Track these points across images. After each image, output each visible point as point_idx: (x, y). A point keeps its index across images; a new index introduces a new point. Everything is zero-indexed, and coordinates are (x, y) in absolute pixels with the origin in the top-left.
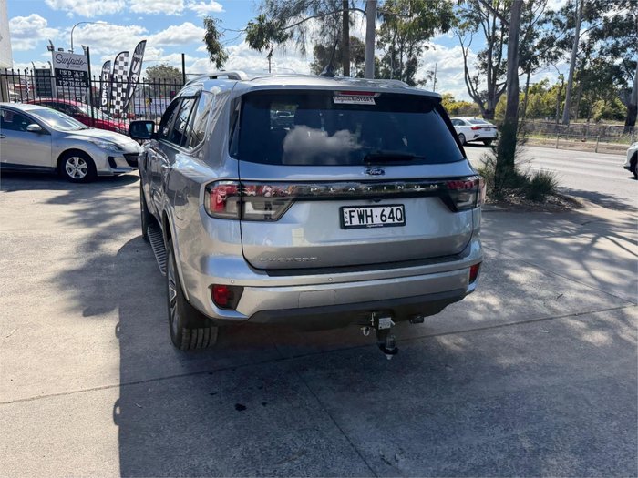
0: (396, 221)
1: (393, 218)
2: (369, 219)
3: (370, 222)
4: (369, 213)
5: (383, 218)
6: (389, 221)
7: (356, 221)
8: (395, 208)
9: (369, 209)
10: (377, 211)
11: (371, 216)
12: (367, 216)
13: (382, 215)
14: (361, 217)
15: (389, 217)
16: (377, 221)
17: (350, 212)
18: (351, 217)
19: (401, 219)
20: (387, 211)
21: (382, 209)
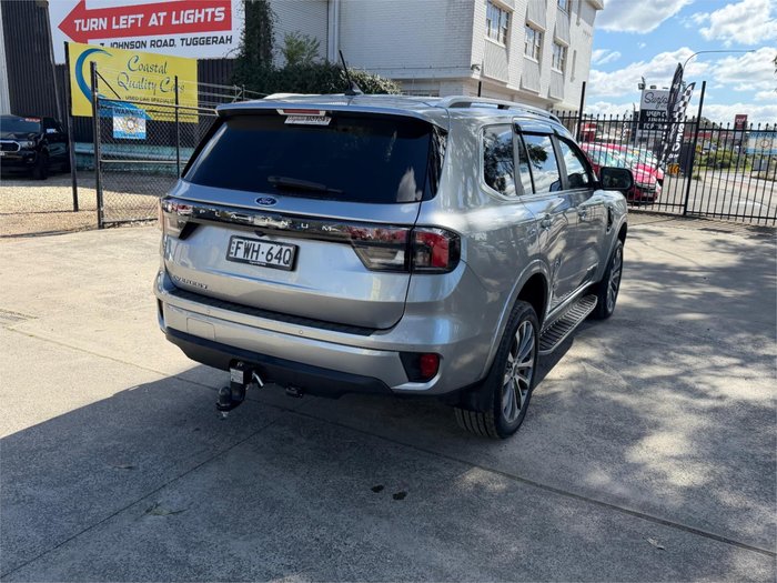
0: (282, 263)
1: (280, 259)
2: (255, 254)
3: (254, 259)
4: (256, 249)
5: (269, 257)
6: (275, 262)
7: (240, 254)
8: (285, 248)
9: (257, 244)
10: (265, 247)
11: (257, 252)
12: (253, 251)
13: (269, 253)
14: (247, 251)
15: (276, 258)
16: (262, 259)
17: (239, 243)
18: (238, 248)
19: (287, 262)
20: (276, 249)
21: (270, 246)
